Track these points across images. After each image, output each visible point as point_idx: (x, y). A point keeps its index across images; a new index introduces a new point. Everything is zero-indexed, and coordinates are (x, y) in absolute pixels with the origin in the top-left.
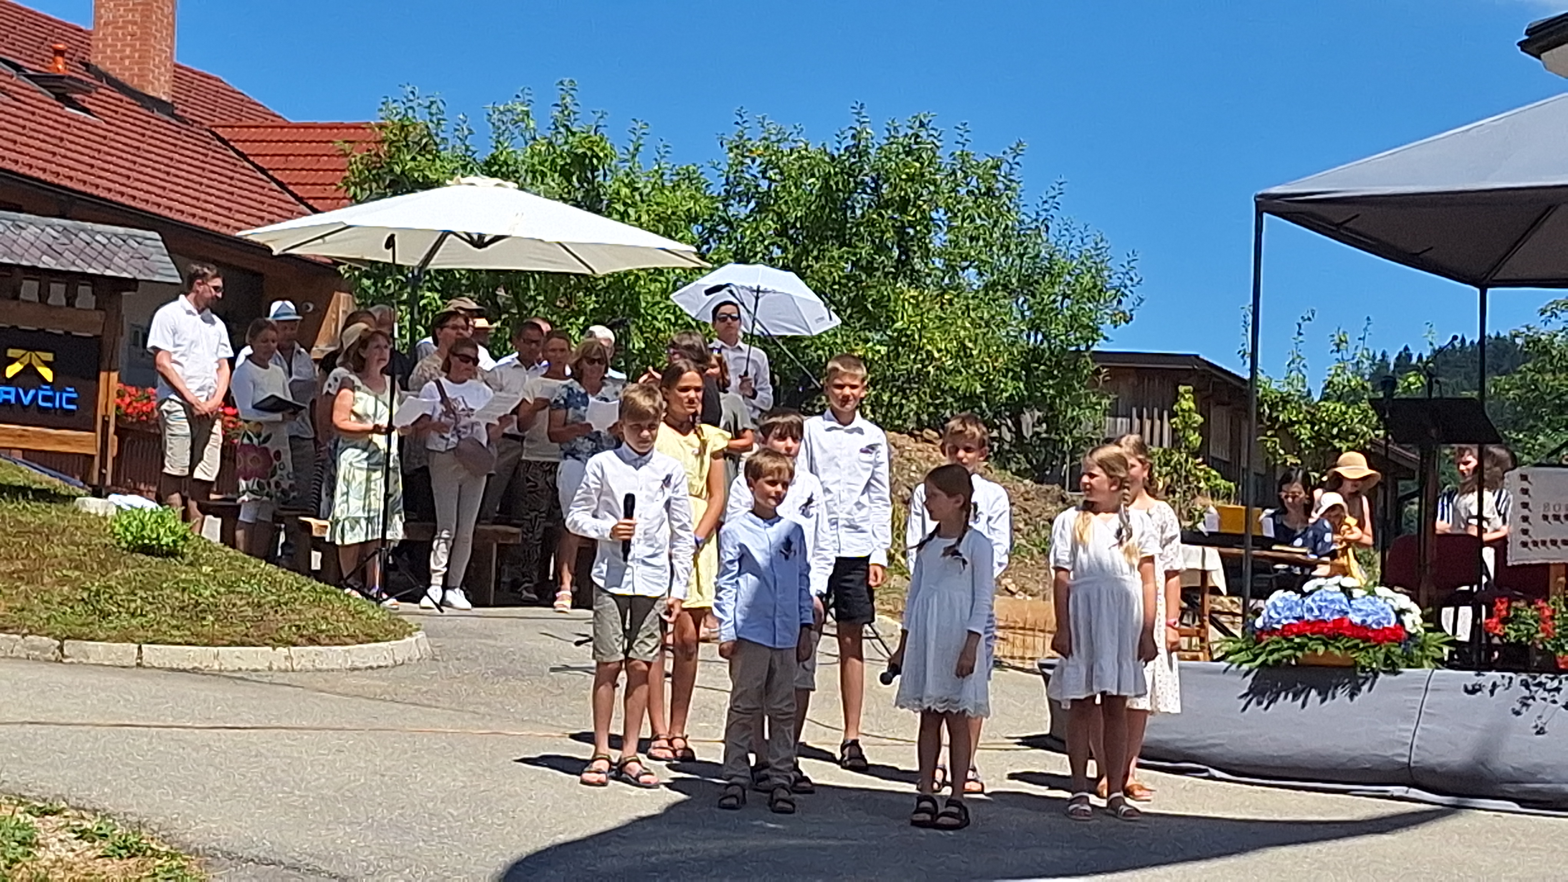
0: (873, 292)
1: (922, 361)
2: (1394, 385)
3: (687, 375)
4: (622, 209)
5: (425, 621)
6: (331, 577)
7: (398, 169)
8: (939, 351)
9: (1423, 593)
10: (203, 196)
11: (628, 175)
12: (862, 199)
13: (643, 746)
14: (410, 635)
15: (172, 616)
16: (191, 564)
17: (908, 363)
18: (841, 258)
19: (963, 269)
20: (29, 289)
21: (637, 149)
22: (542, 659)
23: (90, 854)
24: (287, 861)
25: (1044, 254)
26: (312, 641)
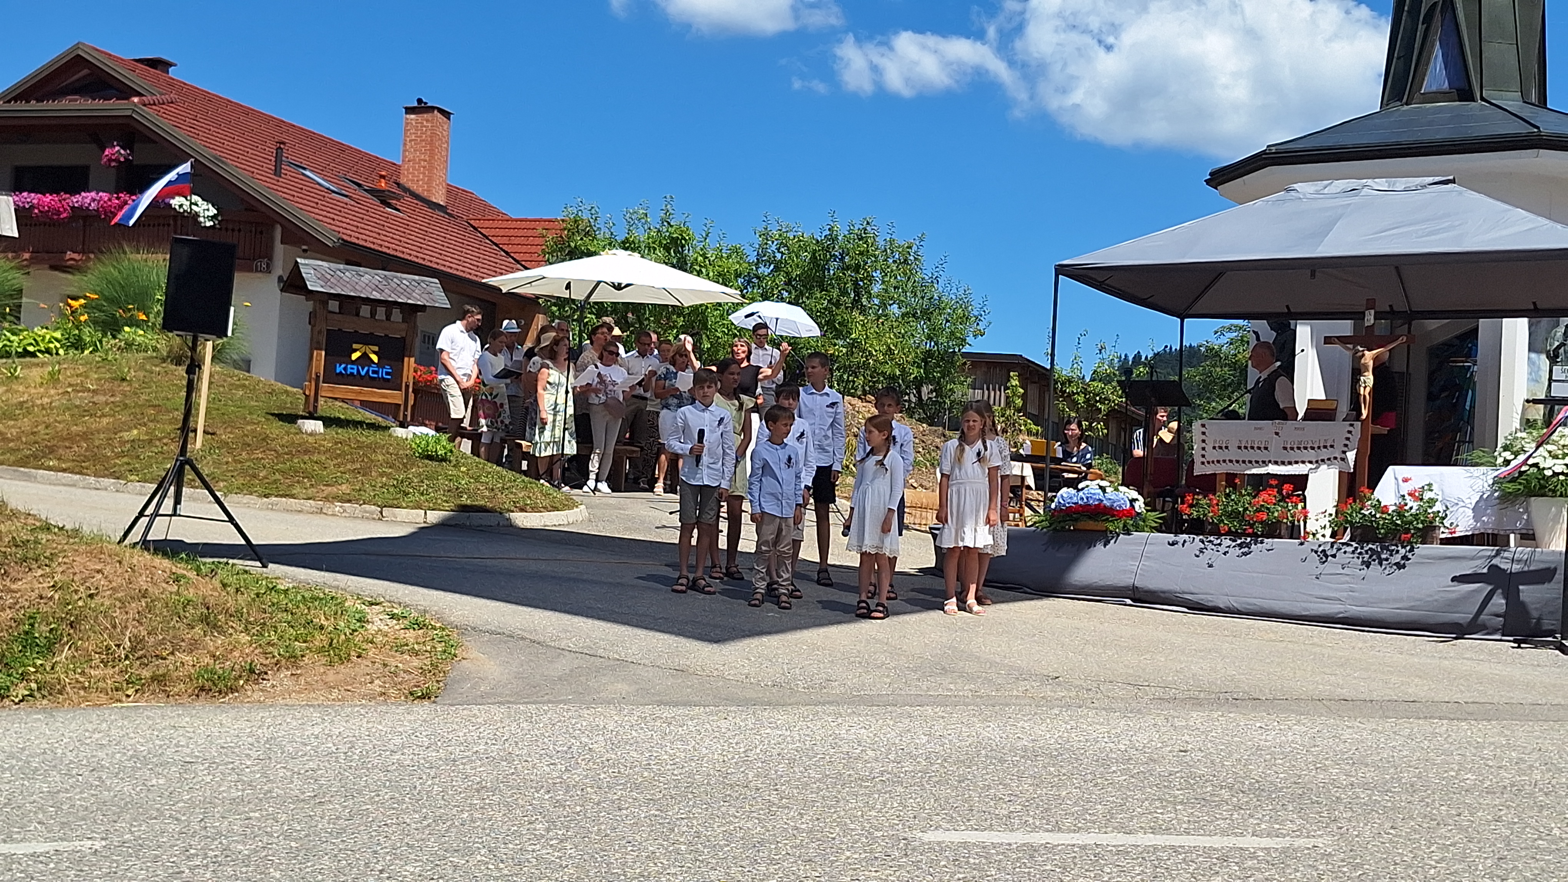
0: (839, 317)
1: (866, 356)
2: (1132, 373)
4: (698, 268)
5: (586, 500)
6: (533, 474)
7: (573, 245)
8: (876, 351)
9: (1145, 491)
10: (463, 259)
11: (702, 250)
12: (834, 265)
13: (708, 571)
14: (577, 507)
15: (443, 495)
16: (454, 466)
17: (858, 358)
18: (821, 298)
19: (890, 305)
20: (365, 310)
21: (707, 235)
22: (650, 522)
23: (397, 627)
24: (507, 633)
25: (936, 297)
26: (522, 510)
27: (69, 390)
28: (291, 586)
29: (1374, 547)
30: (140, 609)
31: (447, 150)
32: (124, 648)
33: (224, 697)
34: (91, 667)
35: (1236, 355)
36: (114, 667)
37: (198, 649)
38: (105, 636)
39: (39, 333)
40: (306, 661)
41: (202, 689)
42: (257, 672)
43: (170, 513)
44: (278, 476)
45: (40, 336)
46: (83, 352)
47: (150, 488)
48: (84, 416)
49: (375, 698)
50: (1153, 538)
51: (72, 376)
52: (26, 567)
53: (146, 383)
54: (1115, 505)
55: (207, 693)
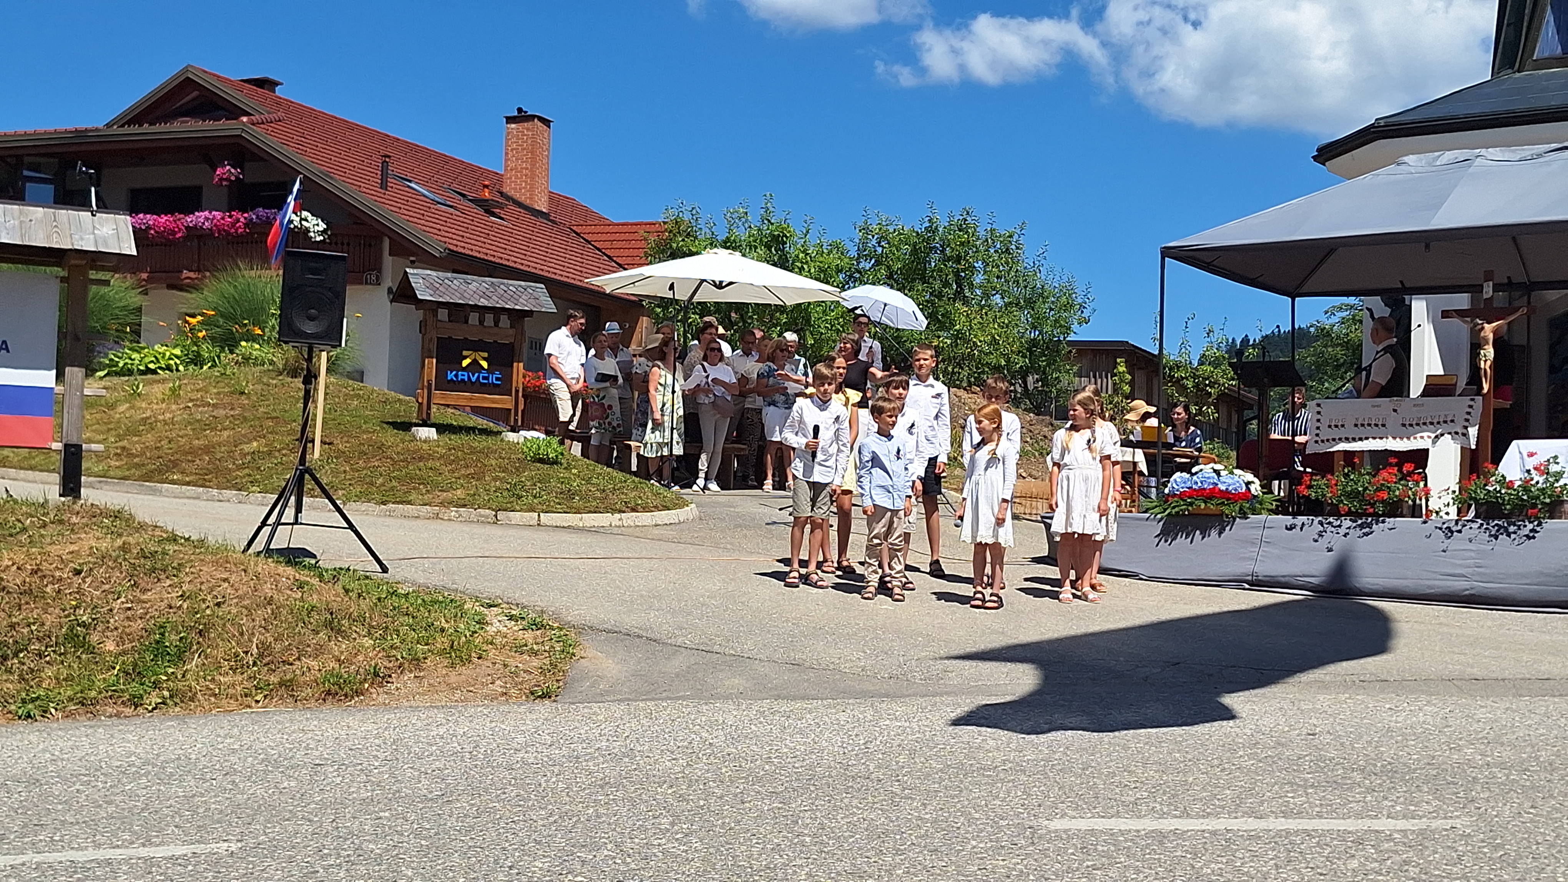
0: (942, 309)
1: (971, 348)
2: (1241, 355)
3: (838, 360)
4: (799, 265)
5: (695, 499)
6: (642, 475)
7: (674, 245)
8: (980, 341)
9: (1261, 473)
10: (566, 264)
11: (803, 246)
12: (935, 256)
13: (819, 565)
14: (687, 506)
15: (556, 497)
16: (565, 468)
17: (963, 350)
19: (993, 295)
20: (474, 318)
21: (808, 232)
22: (761, 518)
23: (516, 628)
24: (624, 631)
25: (1038, 286)
26: (634, 510)
27: (190, 405)
28: (411, 590)
29: (1500, 523)
30: (266, 616)
31: (548, 156)
32: (252, 655)
33: (350, 701)
34: (220, 674)
35: (1348, 334)
36: (242, 673)
37: (323, 653)
38: (234, 643)
39: (160, 350)
40: (429, 664)
41: (329, 693)
42: (381, 675)
43: (292, 521)
44: (394, 483)
45: (160, 353)
46: (202, 368)
47: (271, 499)
48: (205, 430)
49: (497, 699)
50: (1272, 521)
51: (192, 390)
52: (155, 578)
53: (264, 395)
54: (1230, 488)
55: (334, 698)
